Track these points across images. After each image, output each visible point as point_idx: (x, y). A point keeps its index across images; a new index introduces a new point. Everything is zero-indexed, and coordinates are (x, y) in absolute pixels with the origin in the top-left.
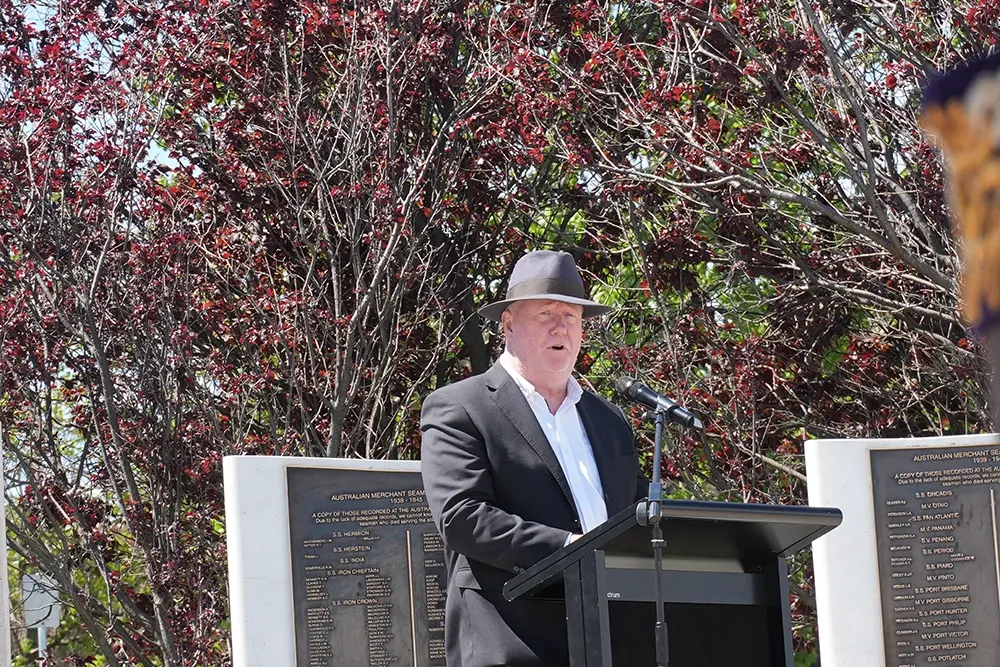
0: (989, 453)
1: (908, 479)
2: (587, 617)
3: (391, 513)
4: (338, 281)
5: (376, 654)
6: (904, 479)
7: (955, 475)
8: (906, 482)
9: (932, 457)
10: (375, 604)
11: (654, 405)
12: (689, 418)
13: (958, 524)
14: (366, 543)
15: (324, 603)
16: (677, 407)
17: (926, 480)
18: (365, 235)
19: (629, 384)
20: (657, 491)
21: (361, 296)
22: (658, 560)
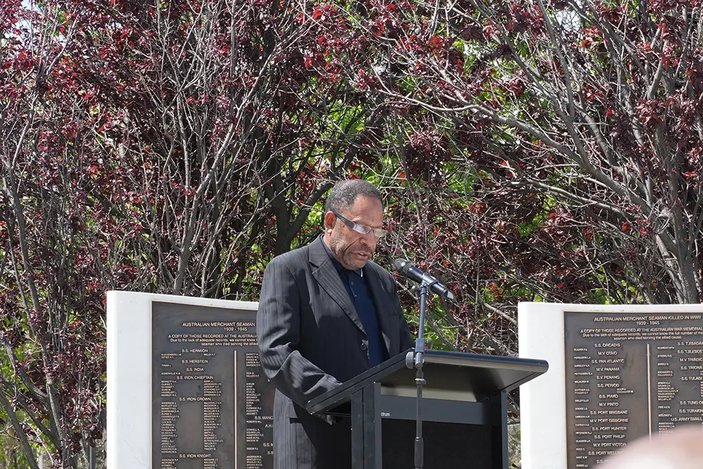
0: (648, 318)
1: (589, 333)
2: (366, 430)
3: (224, 338)
4: (189, 163)
5: (208, 437)
6: (587, 333)
7: (623, 333)
8: (588, 335)
9: (607, 318)
10: (209, 401)
11: (419, 281)
12: (445, 291)
13: (623, 367)
14: (205, 358)
15: (174, 399)
16: (436, 283)
17: (602, 335)
18: (210, 131)
19: (403, 264)
20: (422, 345)
21: (205, 174)
22: (420, 393)
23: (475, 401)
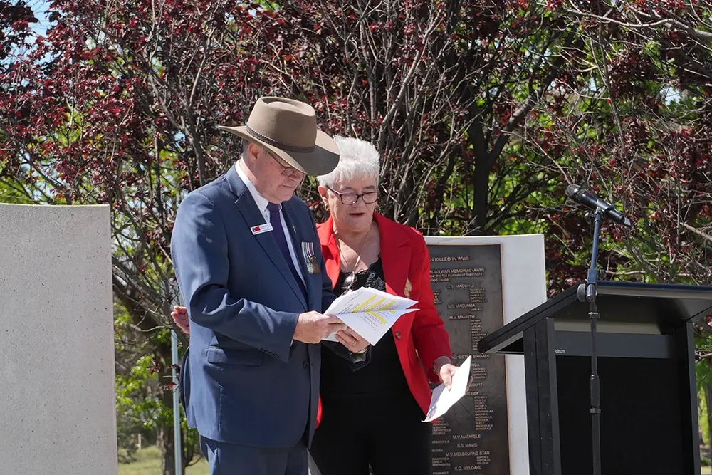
2: (540, 368)
4: (374, 93)
11: (594, 207)
12: (621, 217)
16: (612, 209)
18: (395, 59)
19: (576, 190)
20: (594, 276)
21: (391, 103)
22: (593, 327)
23: (659, 333)
